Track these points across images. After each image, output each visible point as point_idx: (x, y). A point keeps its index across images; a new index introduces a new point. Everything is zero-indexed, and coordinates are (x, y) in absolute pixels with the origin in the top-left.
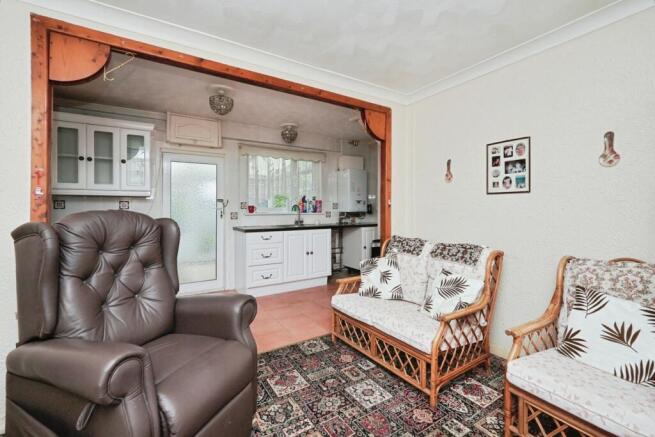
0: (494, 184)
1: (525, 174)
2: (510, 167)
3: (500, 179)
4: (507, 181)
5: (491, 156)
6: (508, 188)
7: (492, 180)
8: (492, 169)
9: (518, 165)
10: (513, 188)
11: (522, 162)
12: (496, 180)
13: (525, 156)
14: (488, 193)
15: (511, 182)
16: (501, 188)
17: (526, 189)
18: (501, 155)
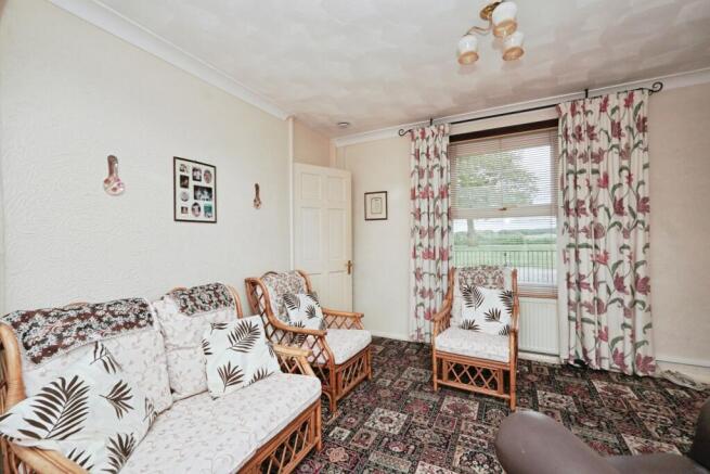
0: (182, 208)
1: (212, 203)
2: (199, 193)
3: (189, 204)
4: (196, 207)
5: (179, 174)
6: (197, 216)
7: (180, 204)
8: (180, 190)
9: (206, 192)
10: (202, 217)
11: (209, 190)
12: (184, 204)
13: (211, 185)
14: (176, 220)
15: (199, 209)
16: (190, 216)
17: (213, 220)
18: (190, 175)
